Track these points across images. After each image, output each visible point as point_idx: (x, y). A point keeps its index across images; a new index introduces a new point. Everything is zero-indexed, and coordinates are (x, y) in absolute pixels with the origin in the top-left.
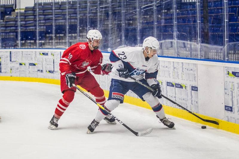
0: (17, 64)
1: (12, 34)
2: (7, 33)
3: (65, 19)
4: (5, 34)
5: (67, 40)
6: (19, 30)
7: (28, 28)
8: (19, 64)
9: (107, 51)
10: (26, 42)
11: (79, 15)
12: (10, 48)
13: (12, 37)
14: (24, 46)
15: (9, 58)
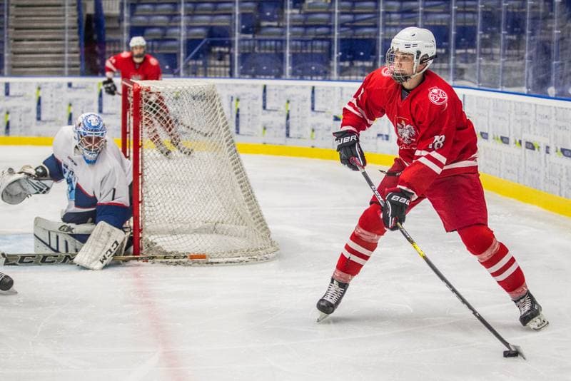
0: (327, 117)
1: (319, 44)
2: (307, 41)
3: (449, 12)
4: (303, 43)
5: (451, 64)
6: (336, 35)
7: (358, 31)
8: (333, 118)
9: (547, 94)
10: (352, 64)
11: (482, 4)
12: (314, 78)
13: (320, 51)
14: (347, 75)
15: (309, 103)
